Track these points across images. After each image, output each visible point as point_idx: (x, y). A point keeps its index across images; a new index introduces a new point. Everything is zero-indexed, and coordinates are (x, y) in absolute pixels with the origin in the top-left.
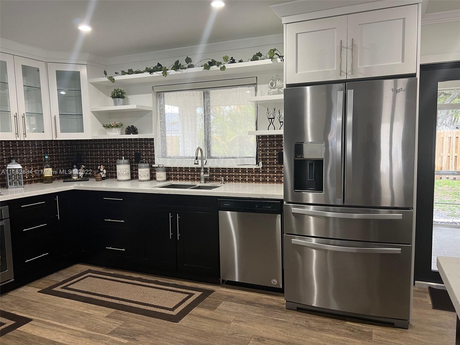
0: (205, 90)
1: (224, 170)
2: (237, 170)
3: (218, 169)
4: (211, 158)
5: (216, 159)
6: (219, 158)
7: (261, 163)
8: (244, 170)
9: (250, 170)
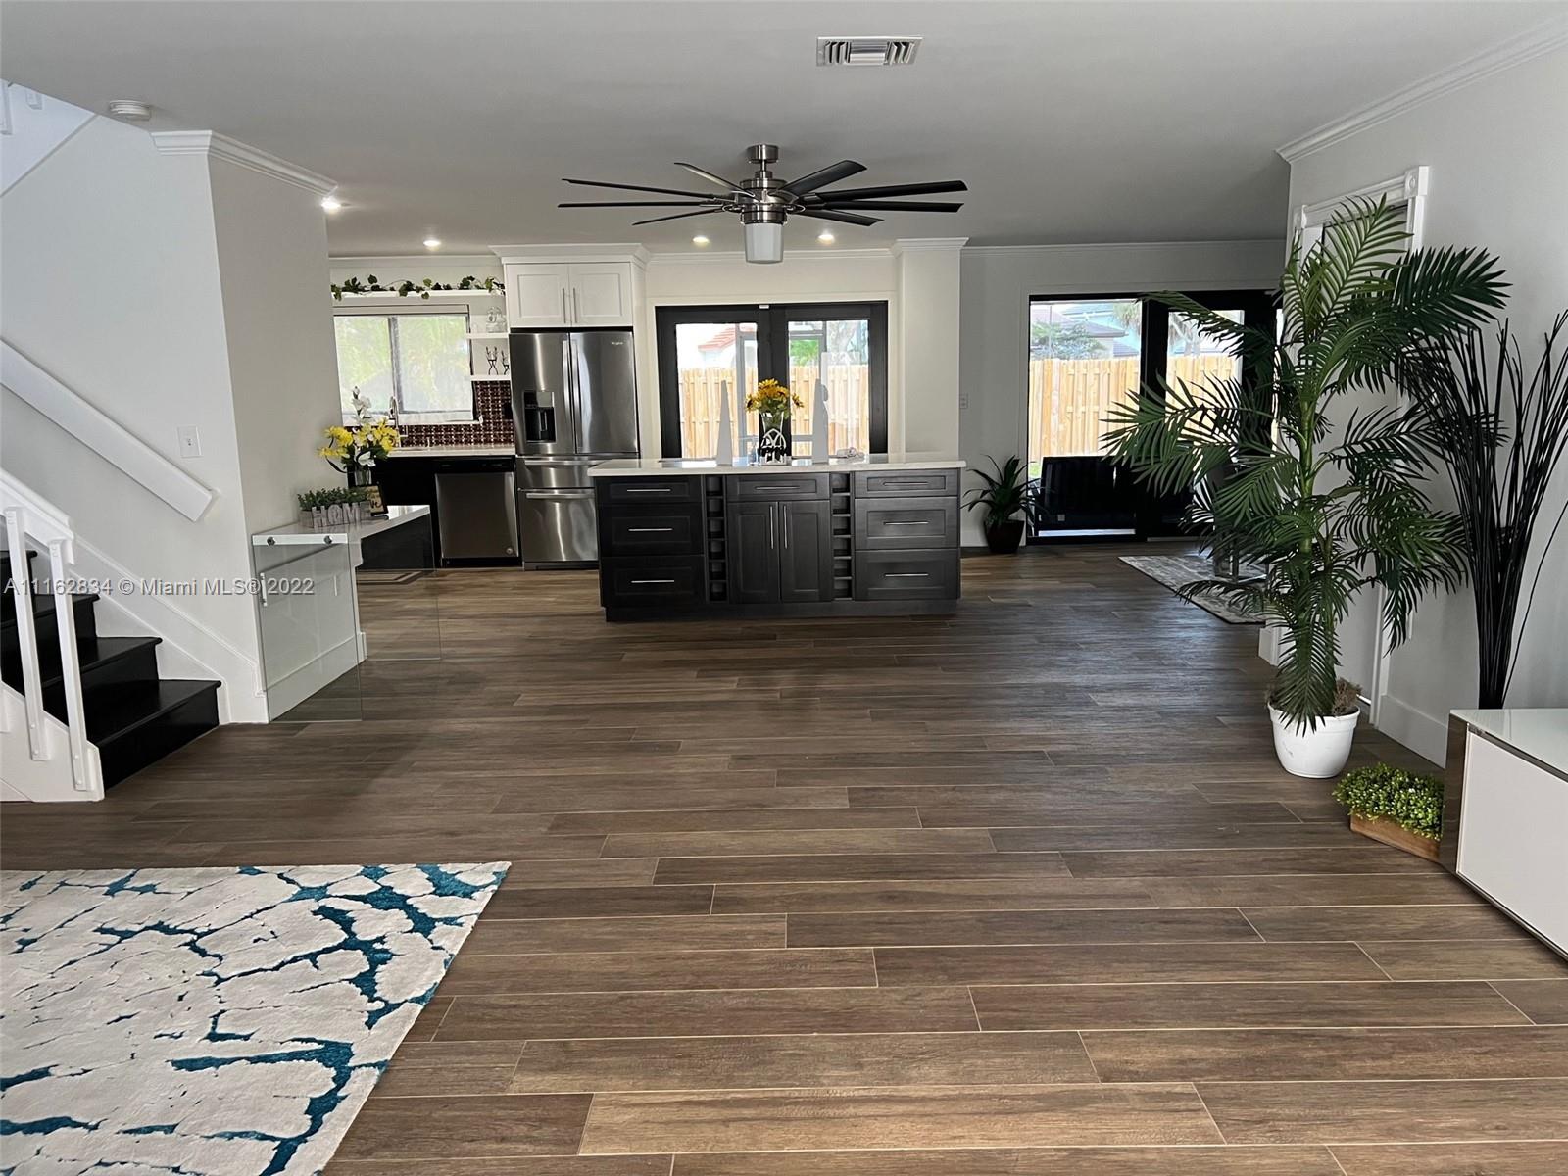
0: (391, 317)
1: (428, 428)
2: (447, 428)
3: (418, 428)
4: (405, 412)
5: (413, 415)
6: (417, 412)
7: (481, 418)
8: (457, 428)
9: (467, 427)
